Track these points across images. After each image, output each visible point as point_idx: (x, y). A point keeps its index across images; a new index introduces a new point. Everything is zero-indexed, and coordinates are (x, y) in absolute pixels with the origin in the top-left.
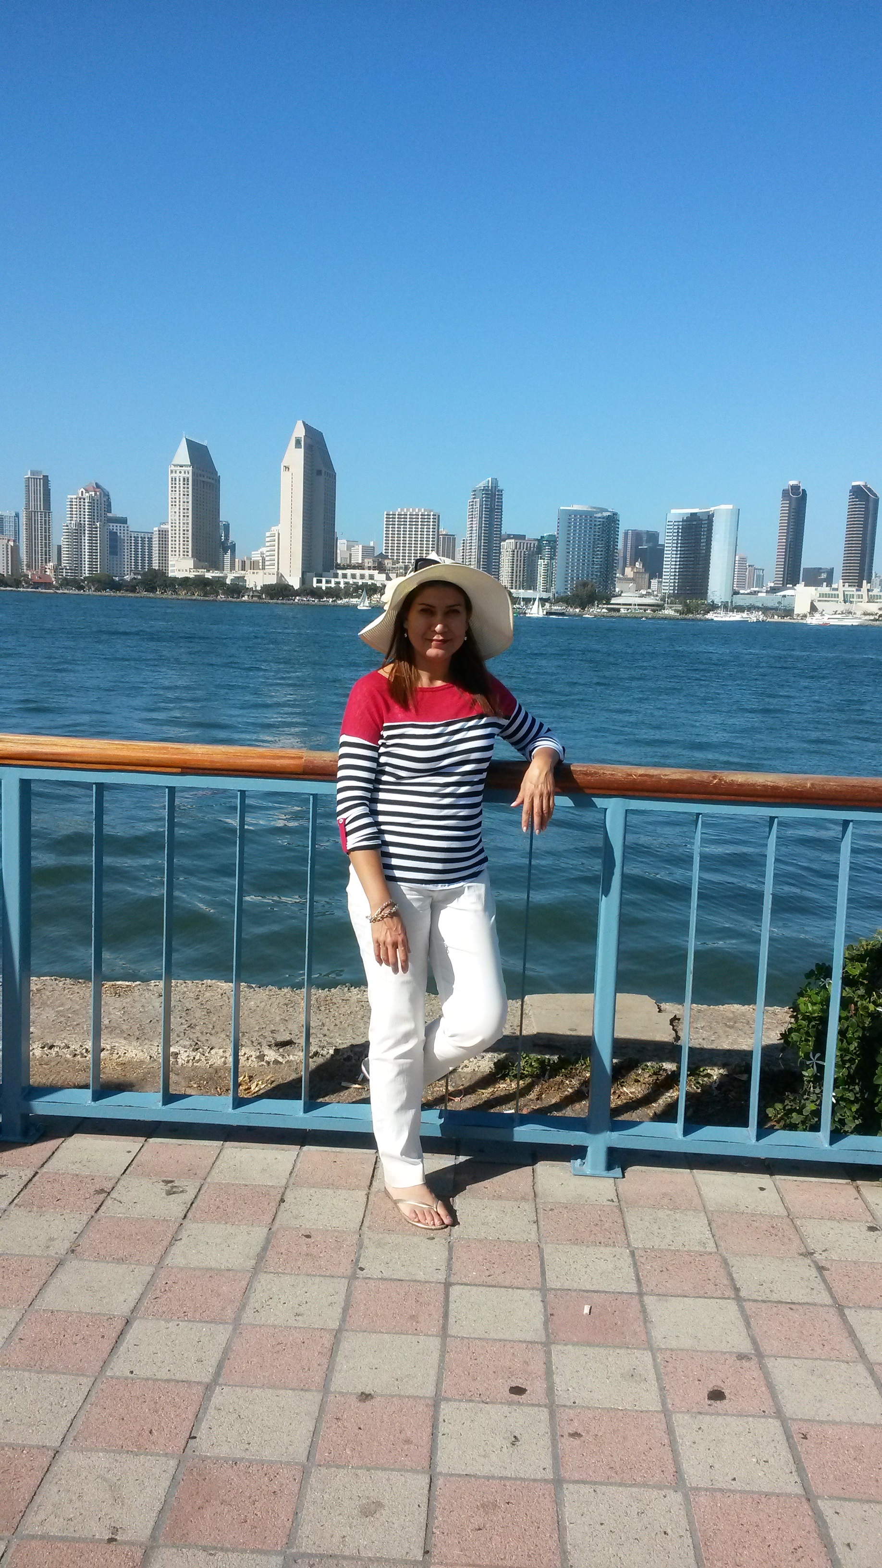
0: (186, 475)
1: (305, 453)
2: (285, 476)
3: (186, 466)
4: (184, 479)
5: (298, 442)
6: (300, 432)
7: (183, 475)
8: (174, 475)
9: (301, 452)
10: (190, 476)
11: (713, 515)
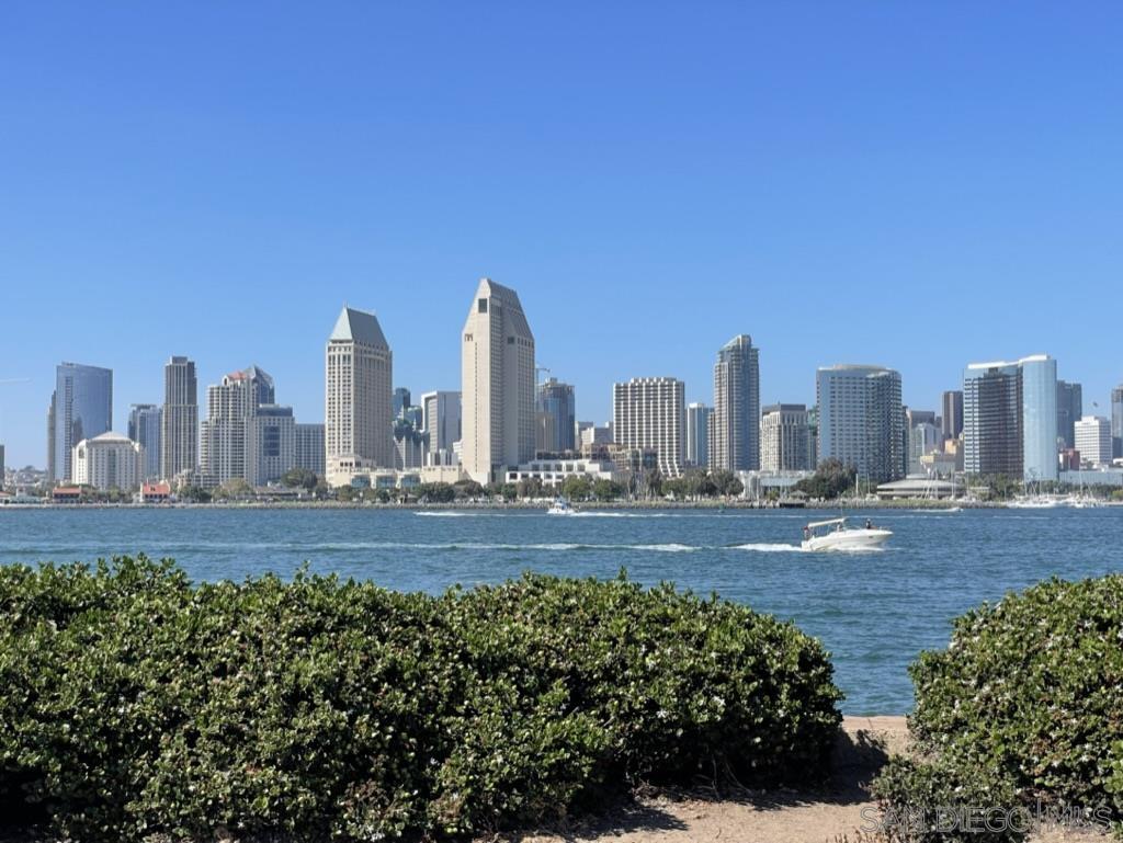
0: (348, 353)
1: (491, 317)
2: (468, 348)
3: (348, 341)
4: (344, 357)
5: (482, 304)
6: (485, 292)
7: (342, 352)
8: (332, 353)
9: (486, 316)
10: (352, 353)
11: (1022, 369)
